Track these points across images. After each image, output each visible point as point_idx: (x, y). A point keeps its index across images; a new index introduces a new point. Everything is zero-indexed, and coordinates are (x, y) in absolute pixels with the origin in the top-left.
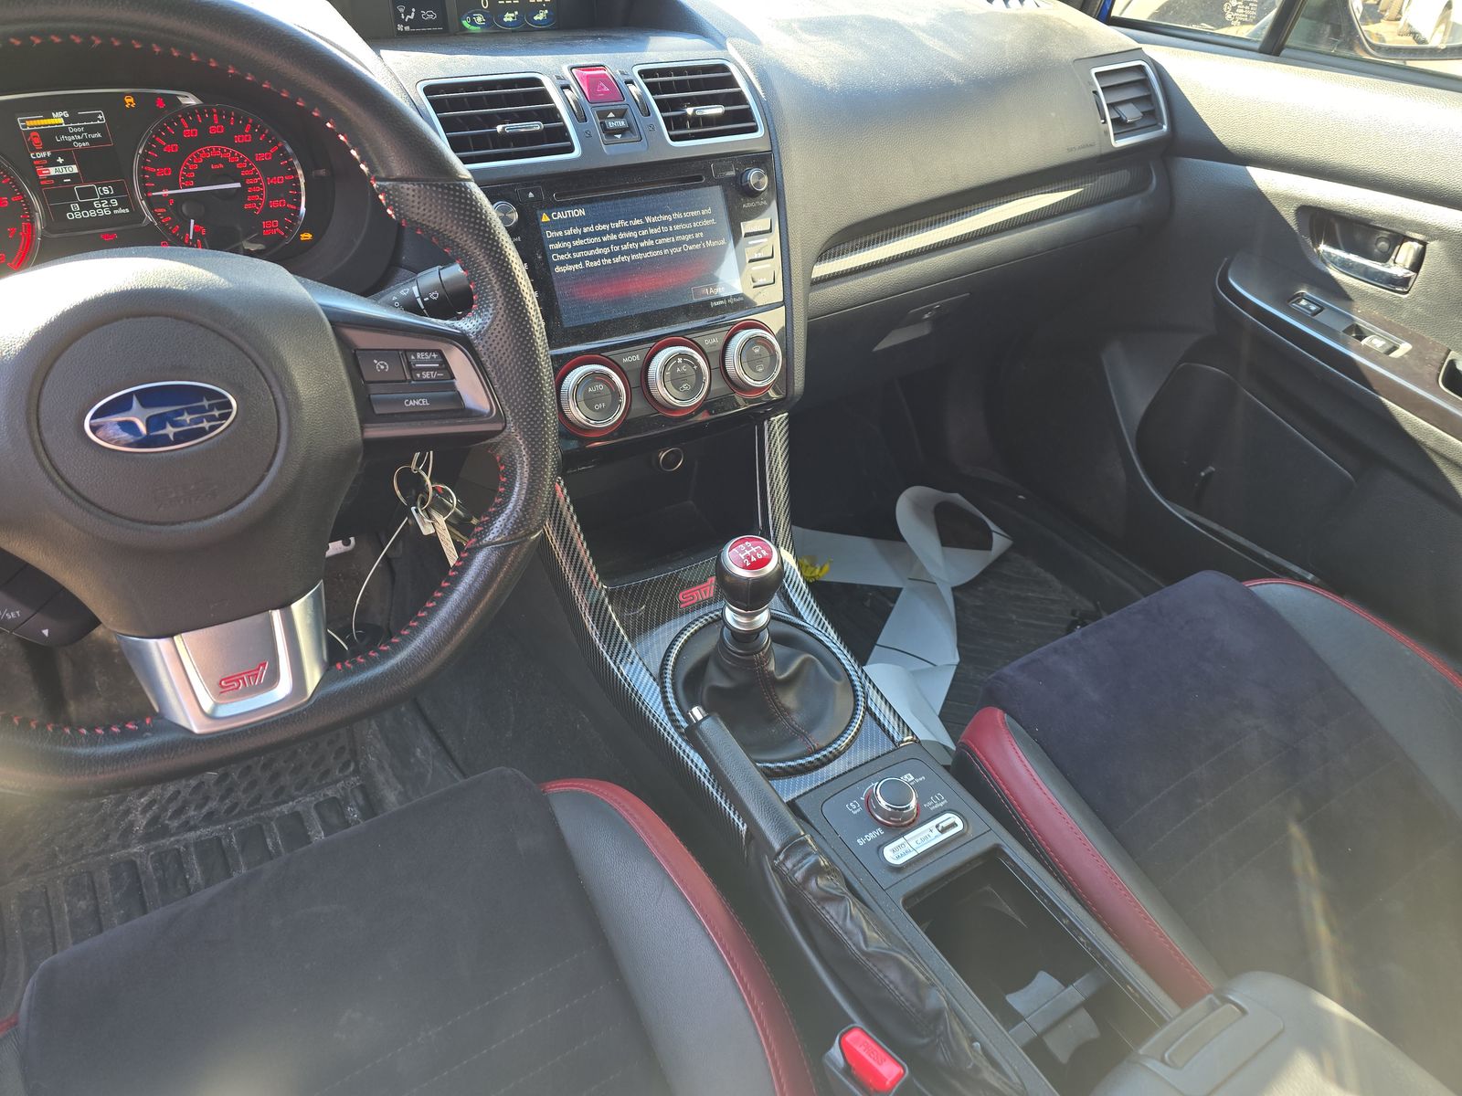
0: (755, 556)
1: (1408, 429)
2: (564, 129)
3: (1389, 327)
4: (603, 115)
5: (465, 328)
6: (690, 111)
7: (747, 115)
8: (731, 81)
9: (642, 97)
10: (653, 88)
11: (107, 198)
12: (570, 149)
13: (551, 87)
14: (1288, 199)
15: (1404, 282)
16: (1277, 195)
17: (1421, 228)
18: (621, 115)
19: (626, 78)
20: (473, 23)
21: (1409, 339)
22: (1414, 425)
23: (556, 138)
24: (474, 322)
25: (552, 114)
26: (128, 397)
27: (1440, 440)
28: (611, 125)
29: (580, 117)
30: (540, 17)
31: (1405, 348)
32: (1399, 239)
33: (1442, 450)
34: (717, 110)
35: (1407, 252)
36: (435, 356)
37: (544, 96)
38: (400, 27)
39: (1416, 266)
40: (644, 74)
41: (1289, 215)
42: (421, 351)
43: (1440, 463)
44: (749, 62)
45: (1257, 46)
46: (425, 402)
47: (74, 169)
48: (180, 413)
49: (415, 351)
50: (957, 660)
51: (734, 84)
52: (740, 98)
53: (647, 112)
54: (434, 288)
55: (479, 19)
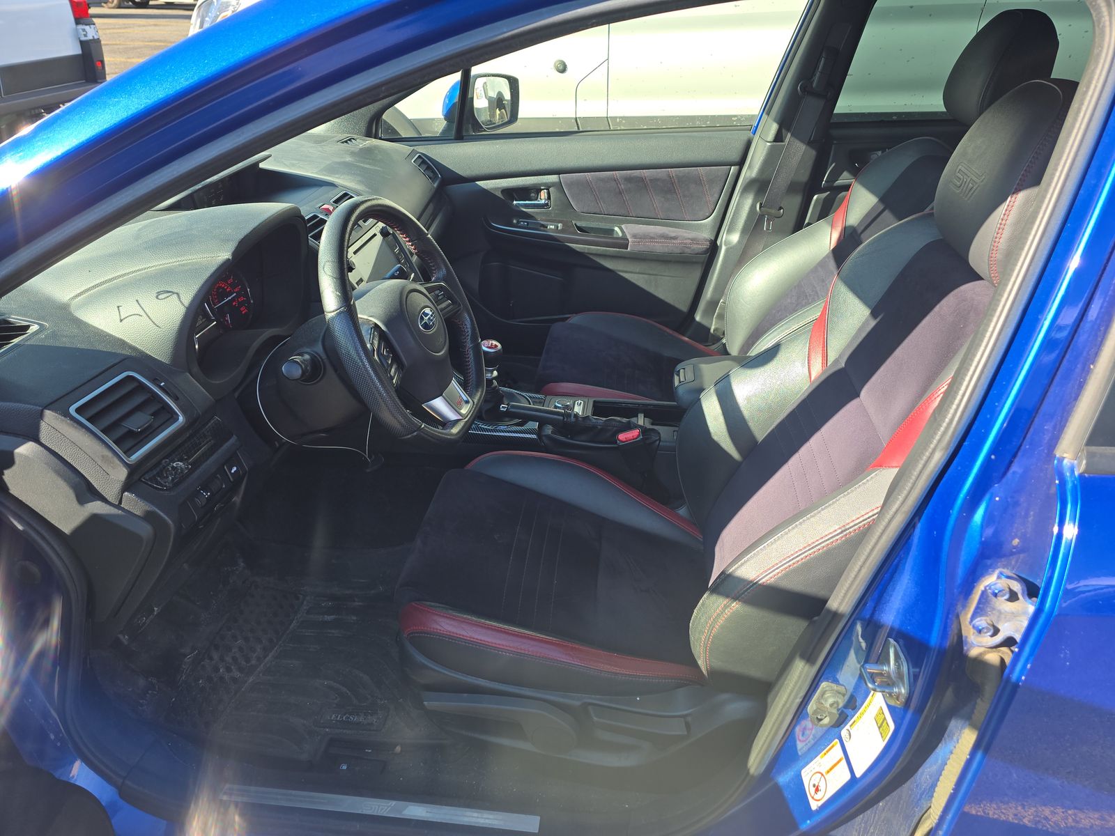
1: (578, 250)
3: (552, 221)
14: (496, 189)
15: (547, 205)
16: (492, 189)
17: (545, 184)
21: (559, 222)
22: (579, 248)
27: (588, 249)
31: (560, 225)
32: (538, 191)
33: (590, 252)
35: (544, 194)
39: (549, 198)
41: (499, 194)
43: (591, 257)
45: (453, 138)
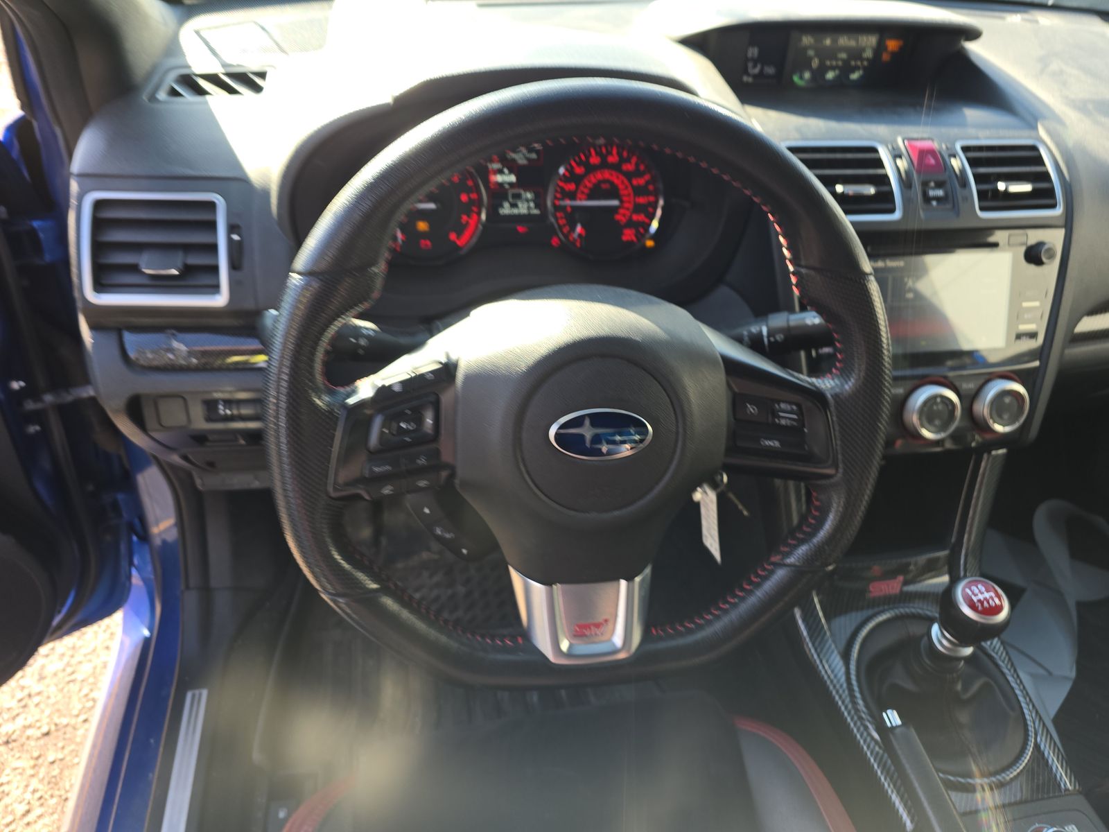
0: (988, 602)
2: (891, 192)
4: (925, 185)
5: (823, 386)
6: (1001, 186)
7: (1050, 193)
8: (1039, 161)
9: (963, 171)
10: (973, 163)
11: (527, 201)
12: (892, 211)
13: (884, 154)
18: (939, 185)
19: (950, 152)
20: (801, 78)
23: (884, 201)
24: (832, 382)
25: (884, 180)
26: (582, 418)
28: (932, 193)
29: (906, 183)
30: (855, 76)
34: (1026, 188)
36: (794, 407)
37: (879, 163)
38: (745, 79)
40: (966, 149)
42: (784, 402)
44: (1058, 145)
46: (776, 444)
47: (513, 178)
48: (614, 435)
49: (779, 402)
50: (1073, 674)
51: (1041, 162)
52: (1045, 176)
53: (964, 183)
54: (780, 330)
55: (807, 75)
